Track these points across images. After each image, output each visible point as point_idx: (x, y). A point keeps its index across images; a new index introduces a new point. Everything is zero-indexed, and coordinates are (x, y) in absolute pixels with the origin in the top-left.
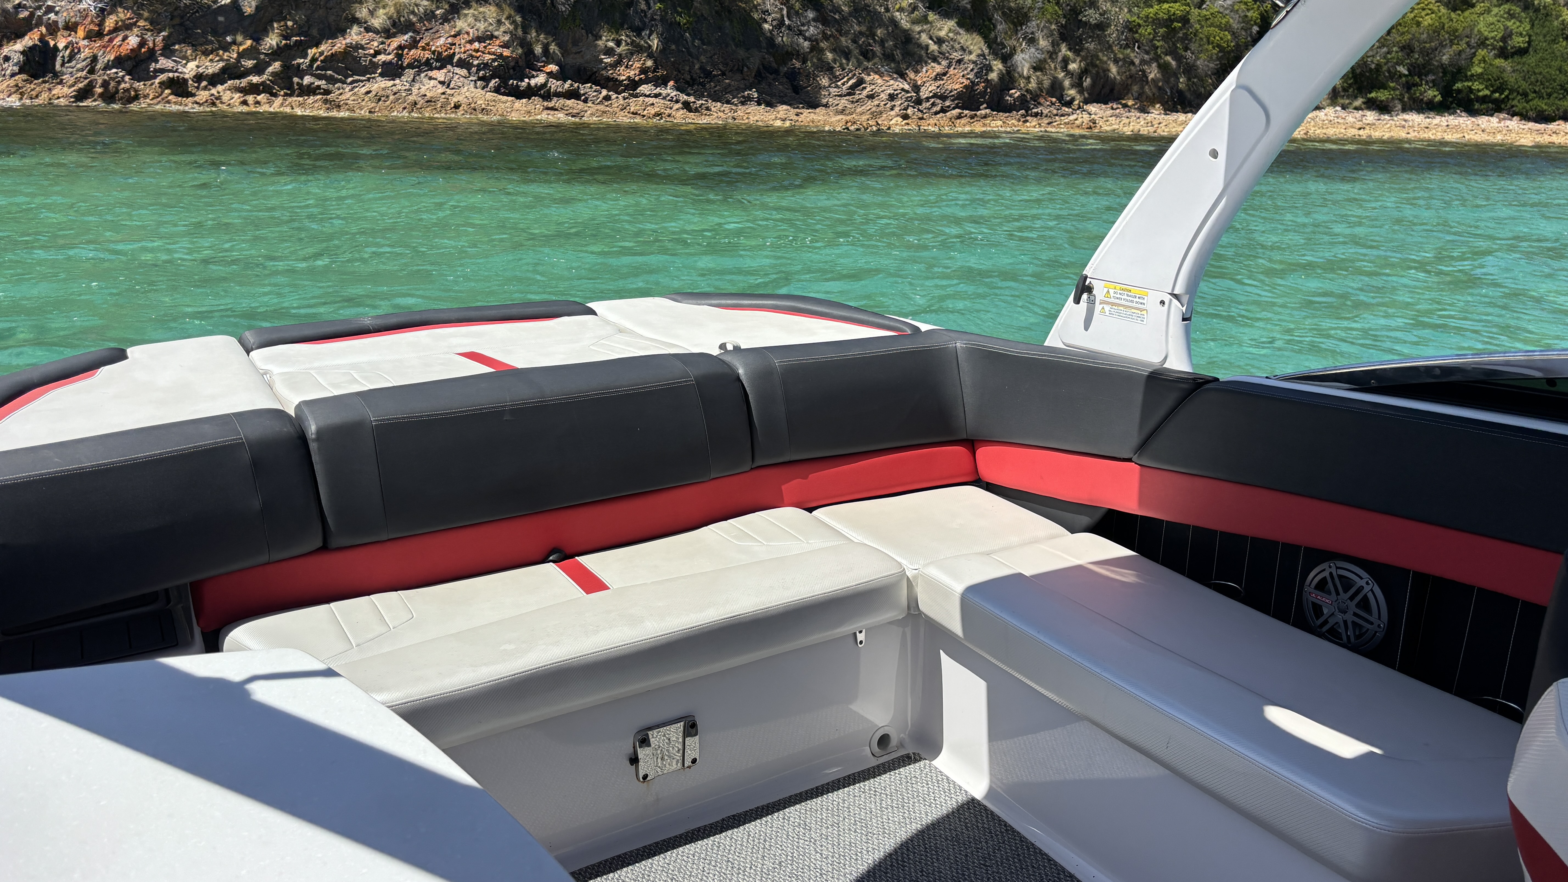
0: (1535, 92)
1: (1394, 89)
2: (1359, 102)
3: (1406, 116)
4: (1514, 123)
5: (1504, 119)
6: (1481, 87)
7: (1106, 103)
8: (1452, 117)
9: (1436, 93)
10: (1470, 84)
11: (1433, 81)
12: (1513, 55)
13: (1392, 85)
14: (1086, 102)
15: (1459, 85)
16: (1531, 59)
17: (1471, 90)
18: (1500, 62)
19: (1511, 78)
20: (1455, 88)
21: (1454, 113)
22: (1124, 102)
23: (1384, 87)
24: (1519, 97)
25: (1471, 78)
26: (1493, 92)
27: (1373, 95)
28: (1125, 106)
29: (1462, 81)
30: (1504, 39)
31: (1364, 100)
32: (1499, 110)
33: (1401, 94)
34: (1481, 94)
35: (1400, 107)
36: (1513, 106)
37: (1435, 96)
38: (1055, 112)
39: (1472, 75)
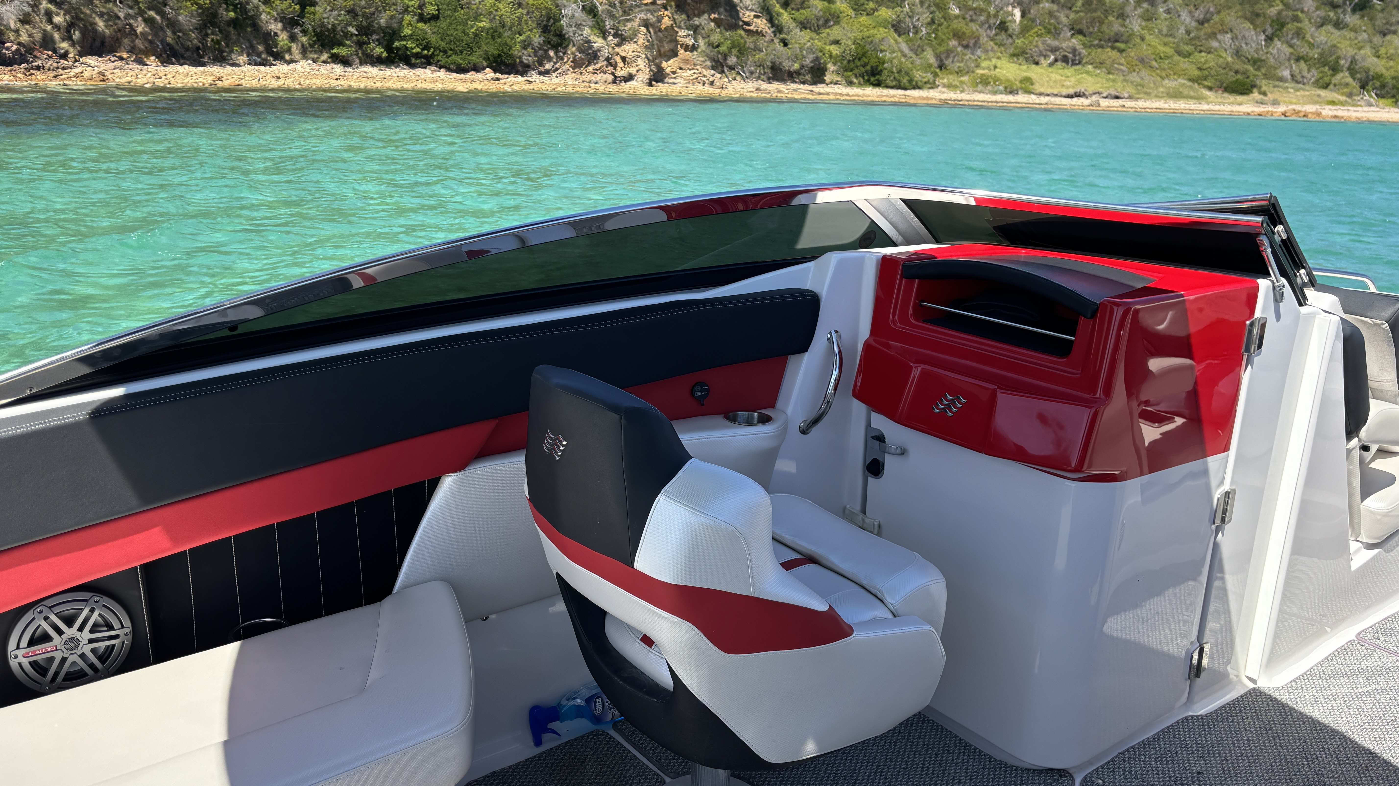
0: (451, 50)
1: (351, 46)
2: (325, 56)
3: (363, 69)
4: (442, 73)
5: (435, 71)
6: (414, 46)
7: (100, 56)
8: (397, 70)
9: (382, 50)
10: (405, 43)
11: (378, 40)
12: (430, 20)
13: (348, 42)
14: (82, 54)
15: (397, 44)
16: (443, 24)
17: (407, 48)
18: (420, 25)
19: (434, 39)
20: (394, 46)
21: (398, 66)
22: (118, 55)
23: (341, 44)
24: (441, 54)
25: (404, 38)
26: (423, 49)
27: (335, 51)
28: (121, 58)
29: (400, 41)
30: (420, 7)
31: (329, 55)
32: (429, 64)
33: (356, 51)
34: (414, 51)
35: (357, 61)
36: (438, 61)
37: (382, 53)
38: (55, 65)
39: (405, 36)
